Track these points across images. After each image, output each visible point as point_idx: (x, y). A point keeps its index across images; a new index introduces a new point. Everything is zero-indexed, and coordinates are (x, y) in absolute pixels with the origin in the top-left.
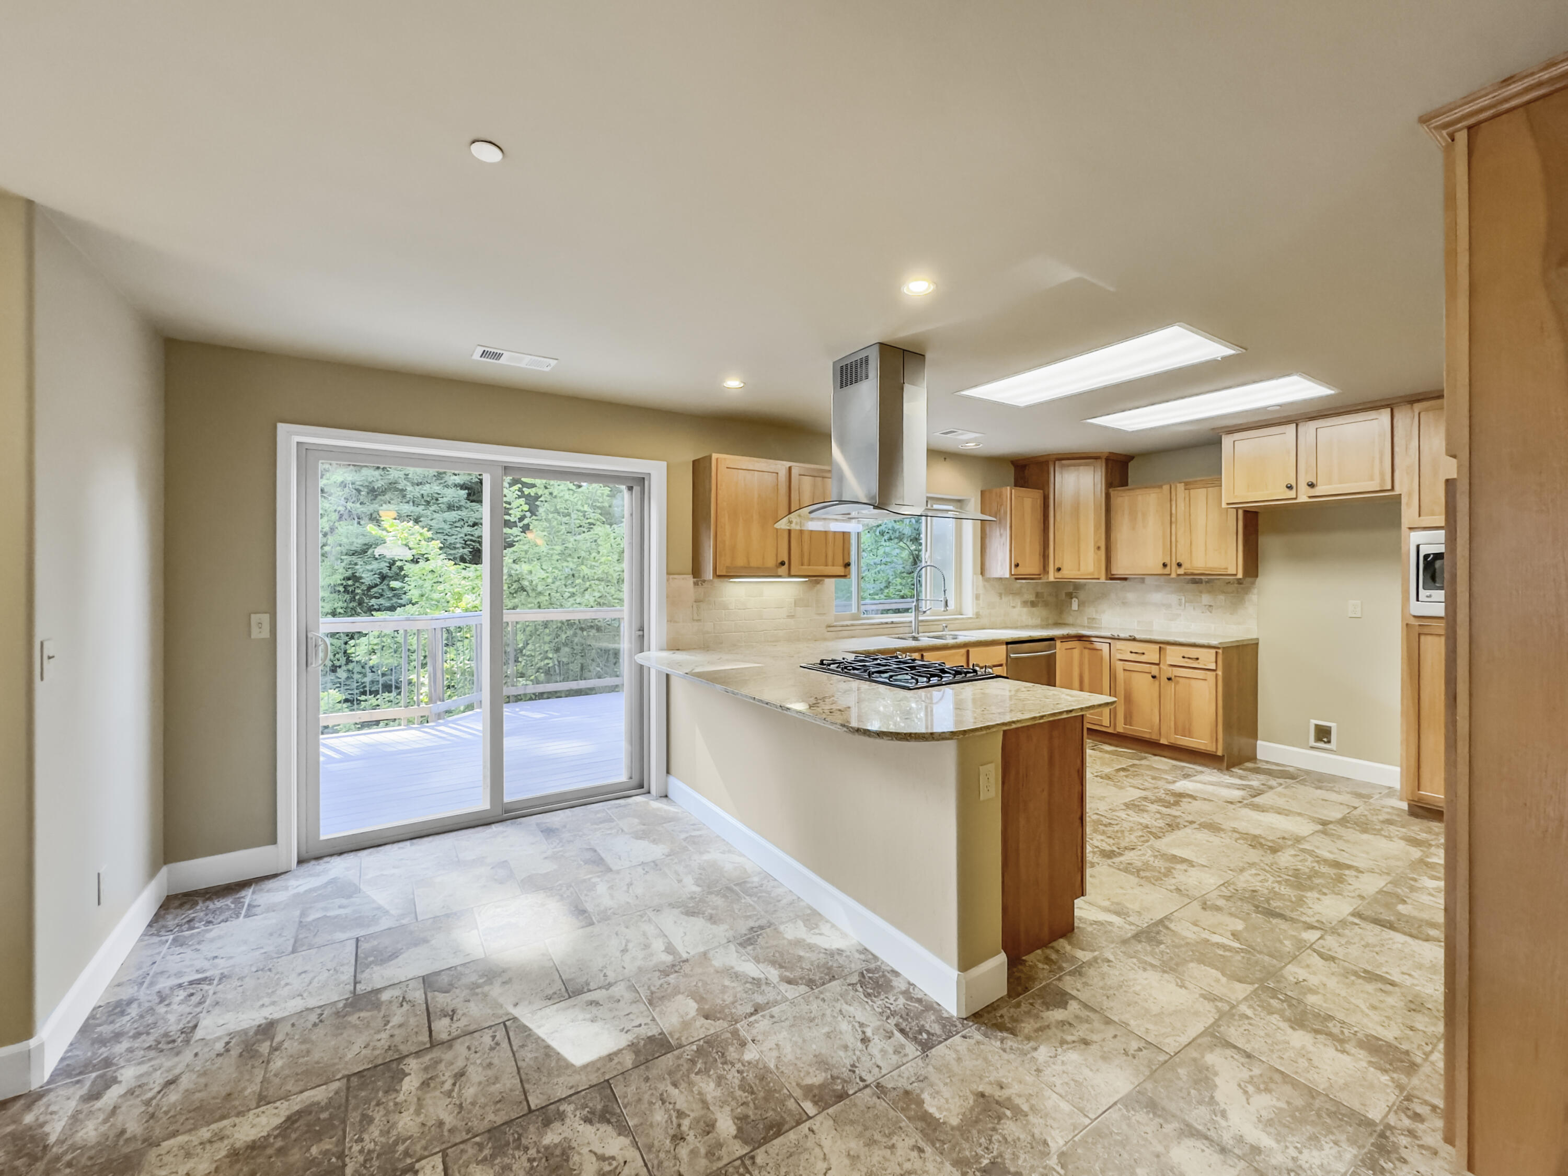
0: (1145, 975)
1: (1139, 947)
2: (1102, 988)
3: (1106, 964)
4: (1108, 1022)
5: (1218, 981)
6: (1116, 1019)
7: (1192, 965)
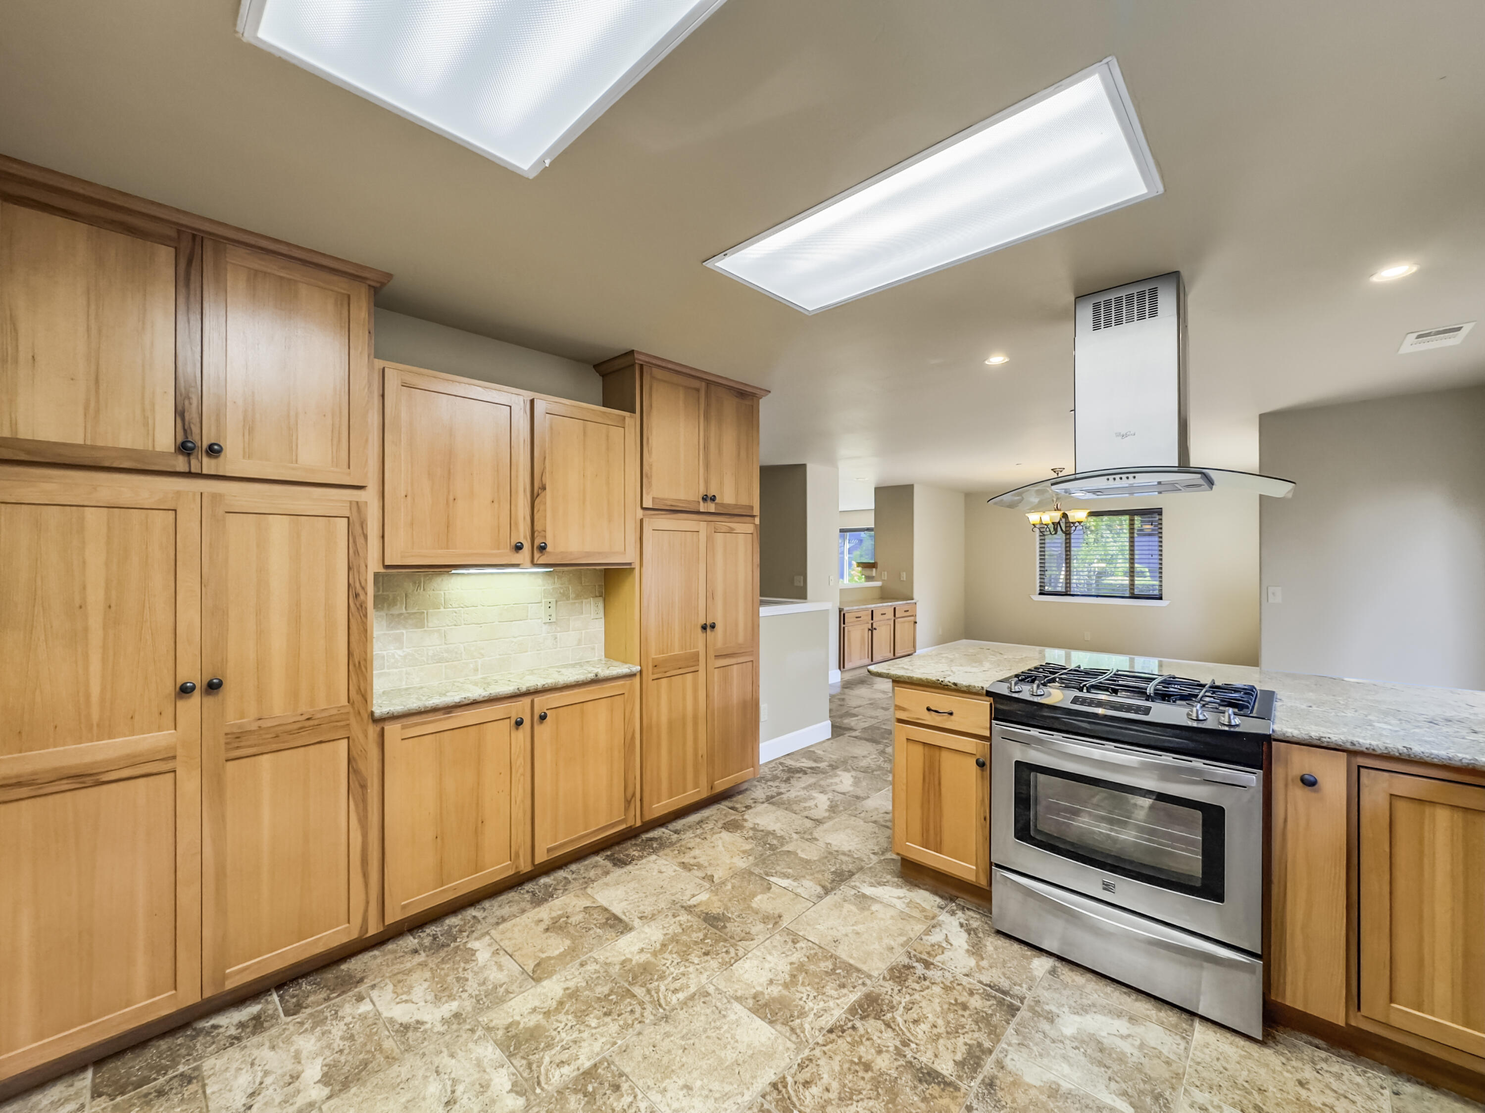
0: (850, 848)
1: (850, 867)
2: (878, 837)
3: (876, 851)
4: (875, 822)
5: (803, 851)
6: (871, 824)
7: (816, 858)
